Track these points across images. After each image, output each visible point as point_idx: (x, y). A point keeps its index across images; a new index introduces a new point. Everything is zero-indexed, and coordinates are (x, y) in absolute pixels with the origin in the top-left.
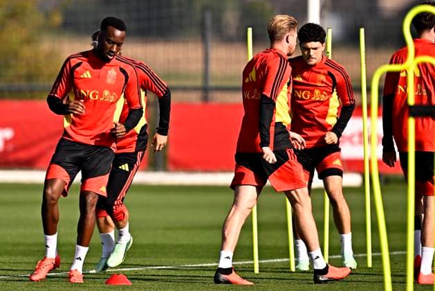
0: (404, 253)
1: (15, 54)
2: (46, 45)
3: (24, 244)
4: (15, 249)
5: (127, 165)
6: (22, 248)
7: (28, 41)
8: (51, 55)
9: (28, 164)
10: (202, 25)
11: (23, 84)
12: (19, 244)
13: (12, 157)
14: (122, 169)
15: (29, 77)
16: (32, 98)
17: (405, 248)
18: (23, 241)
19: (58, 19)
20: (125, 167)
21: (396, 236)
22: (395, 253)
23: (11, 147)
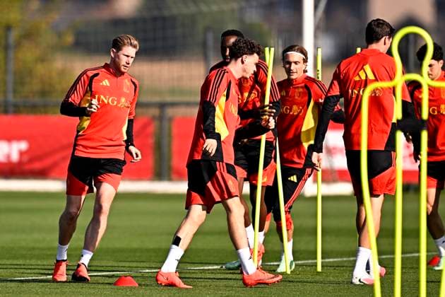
0: (392, 256)
1: (30, 73)
2: (59, 63)
3: (38, 248)
4: (29, 253)
5: (295, 177)
6: (36, 252)
7: (42, 60)
8: (62, 73)
9: (42, 174)
10: (204, 45)
11: (37, 100)
12: (33, 249)
13: (27, 167)
14: (290, 181)
15: (43, 93)
16: (46, 113)
17: (393, 252)
18: (37, 245)
19: (70, 39)
20: (294, 178)
21: (384, 241)
22: (384, 257)
23: (25, 158)
